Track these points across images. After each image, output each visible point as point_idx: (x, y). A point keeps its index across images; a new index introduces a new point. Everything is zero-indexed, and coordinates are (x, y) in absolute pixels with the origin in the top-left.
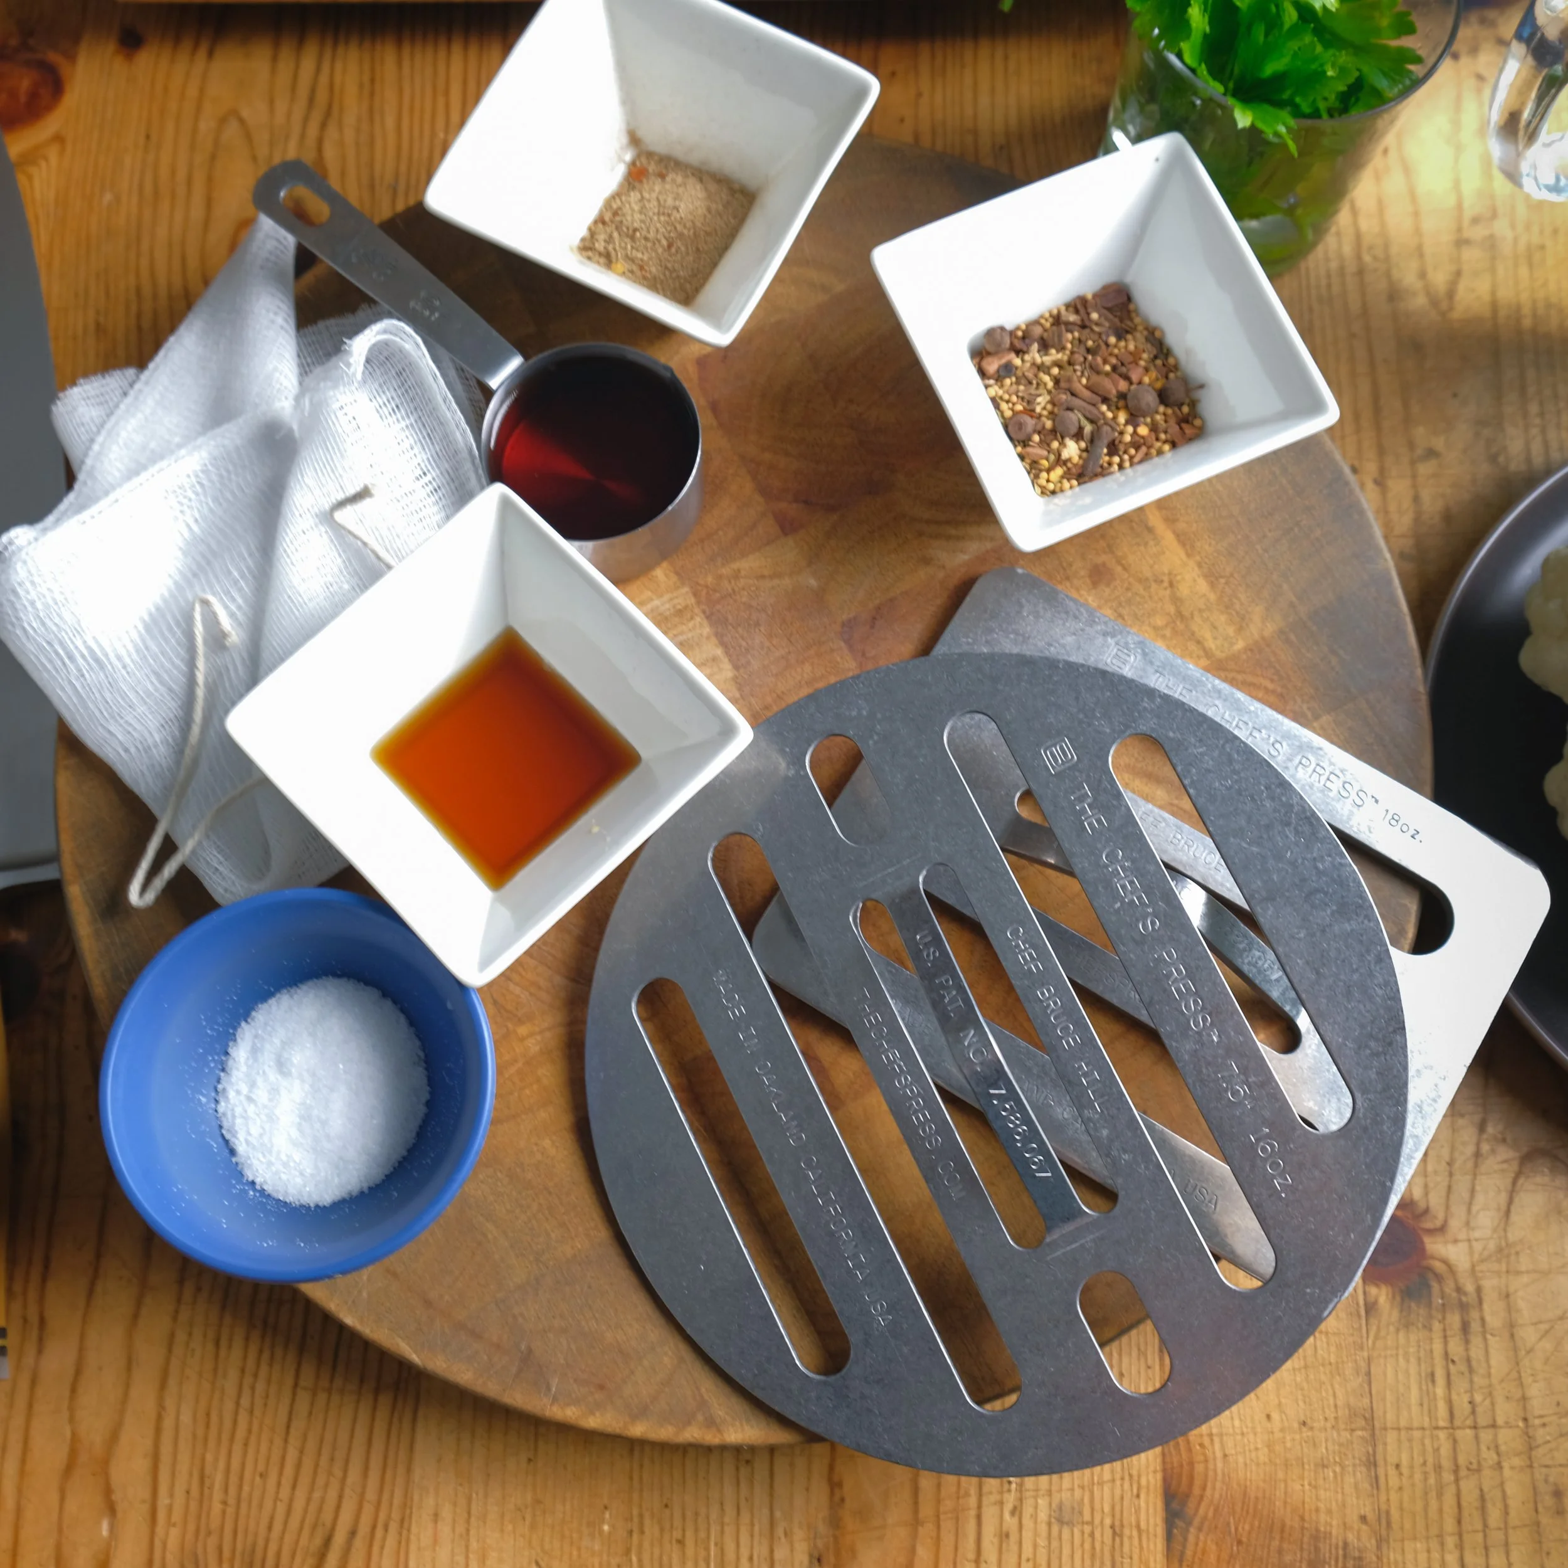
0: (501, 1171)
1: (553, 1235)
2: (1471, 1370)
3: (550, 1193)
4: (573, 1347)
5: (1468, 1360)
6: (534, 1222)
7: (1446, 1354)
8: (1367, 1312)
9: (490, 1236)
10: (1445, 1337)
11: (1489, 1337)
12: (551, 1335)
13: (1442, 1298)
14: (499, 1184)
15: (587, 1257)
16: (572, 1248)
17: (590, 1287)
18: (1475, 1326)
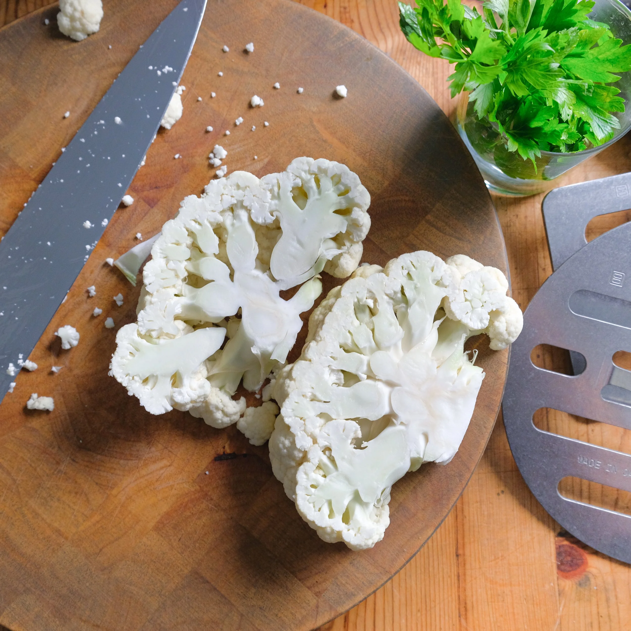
0: (128, 561)
1: (163, 581)
2: (610, 620)
3: (155, 562)
4: (191, 628)
5: (609, 616)
6: (152, 578)
7: (598, 613)
8: (559, 595)
9: (135, 592)
10: (598, 605)
11: (619, 604)
12: (179, 626)
13: (596, 586)
14: (130, 566)
15: (182, 585)
16: (174, 583)
17: (188, 598)
18: (613, 600)
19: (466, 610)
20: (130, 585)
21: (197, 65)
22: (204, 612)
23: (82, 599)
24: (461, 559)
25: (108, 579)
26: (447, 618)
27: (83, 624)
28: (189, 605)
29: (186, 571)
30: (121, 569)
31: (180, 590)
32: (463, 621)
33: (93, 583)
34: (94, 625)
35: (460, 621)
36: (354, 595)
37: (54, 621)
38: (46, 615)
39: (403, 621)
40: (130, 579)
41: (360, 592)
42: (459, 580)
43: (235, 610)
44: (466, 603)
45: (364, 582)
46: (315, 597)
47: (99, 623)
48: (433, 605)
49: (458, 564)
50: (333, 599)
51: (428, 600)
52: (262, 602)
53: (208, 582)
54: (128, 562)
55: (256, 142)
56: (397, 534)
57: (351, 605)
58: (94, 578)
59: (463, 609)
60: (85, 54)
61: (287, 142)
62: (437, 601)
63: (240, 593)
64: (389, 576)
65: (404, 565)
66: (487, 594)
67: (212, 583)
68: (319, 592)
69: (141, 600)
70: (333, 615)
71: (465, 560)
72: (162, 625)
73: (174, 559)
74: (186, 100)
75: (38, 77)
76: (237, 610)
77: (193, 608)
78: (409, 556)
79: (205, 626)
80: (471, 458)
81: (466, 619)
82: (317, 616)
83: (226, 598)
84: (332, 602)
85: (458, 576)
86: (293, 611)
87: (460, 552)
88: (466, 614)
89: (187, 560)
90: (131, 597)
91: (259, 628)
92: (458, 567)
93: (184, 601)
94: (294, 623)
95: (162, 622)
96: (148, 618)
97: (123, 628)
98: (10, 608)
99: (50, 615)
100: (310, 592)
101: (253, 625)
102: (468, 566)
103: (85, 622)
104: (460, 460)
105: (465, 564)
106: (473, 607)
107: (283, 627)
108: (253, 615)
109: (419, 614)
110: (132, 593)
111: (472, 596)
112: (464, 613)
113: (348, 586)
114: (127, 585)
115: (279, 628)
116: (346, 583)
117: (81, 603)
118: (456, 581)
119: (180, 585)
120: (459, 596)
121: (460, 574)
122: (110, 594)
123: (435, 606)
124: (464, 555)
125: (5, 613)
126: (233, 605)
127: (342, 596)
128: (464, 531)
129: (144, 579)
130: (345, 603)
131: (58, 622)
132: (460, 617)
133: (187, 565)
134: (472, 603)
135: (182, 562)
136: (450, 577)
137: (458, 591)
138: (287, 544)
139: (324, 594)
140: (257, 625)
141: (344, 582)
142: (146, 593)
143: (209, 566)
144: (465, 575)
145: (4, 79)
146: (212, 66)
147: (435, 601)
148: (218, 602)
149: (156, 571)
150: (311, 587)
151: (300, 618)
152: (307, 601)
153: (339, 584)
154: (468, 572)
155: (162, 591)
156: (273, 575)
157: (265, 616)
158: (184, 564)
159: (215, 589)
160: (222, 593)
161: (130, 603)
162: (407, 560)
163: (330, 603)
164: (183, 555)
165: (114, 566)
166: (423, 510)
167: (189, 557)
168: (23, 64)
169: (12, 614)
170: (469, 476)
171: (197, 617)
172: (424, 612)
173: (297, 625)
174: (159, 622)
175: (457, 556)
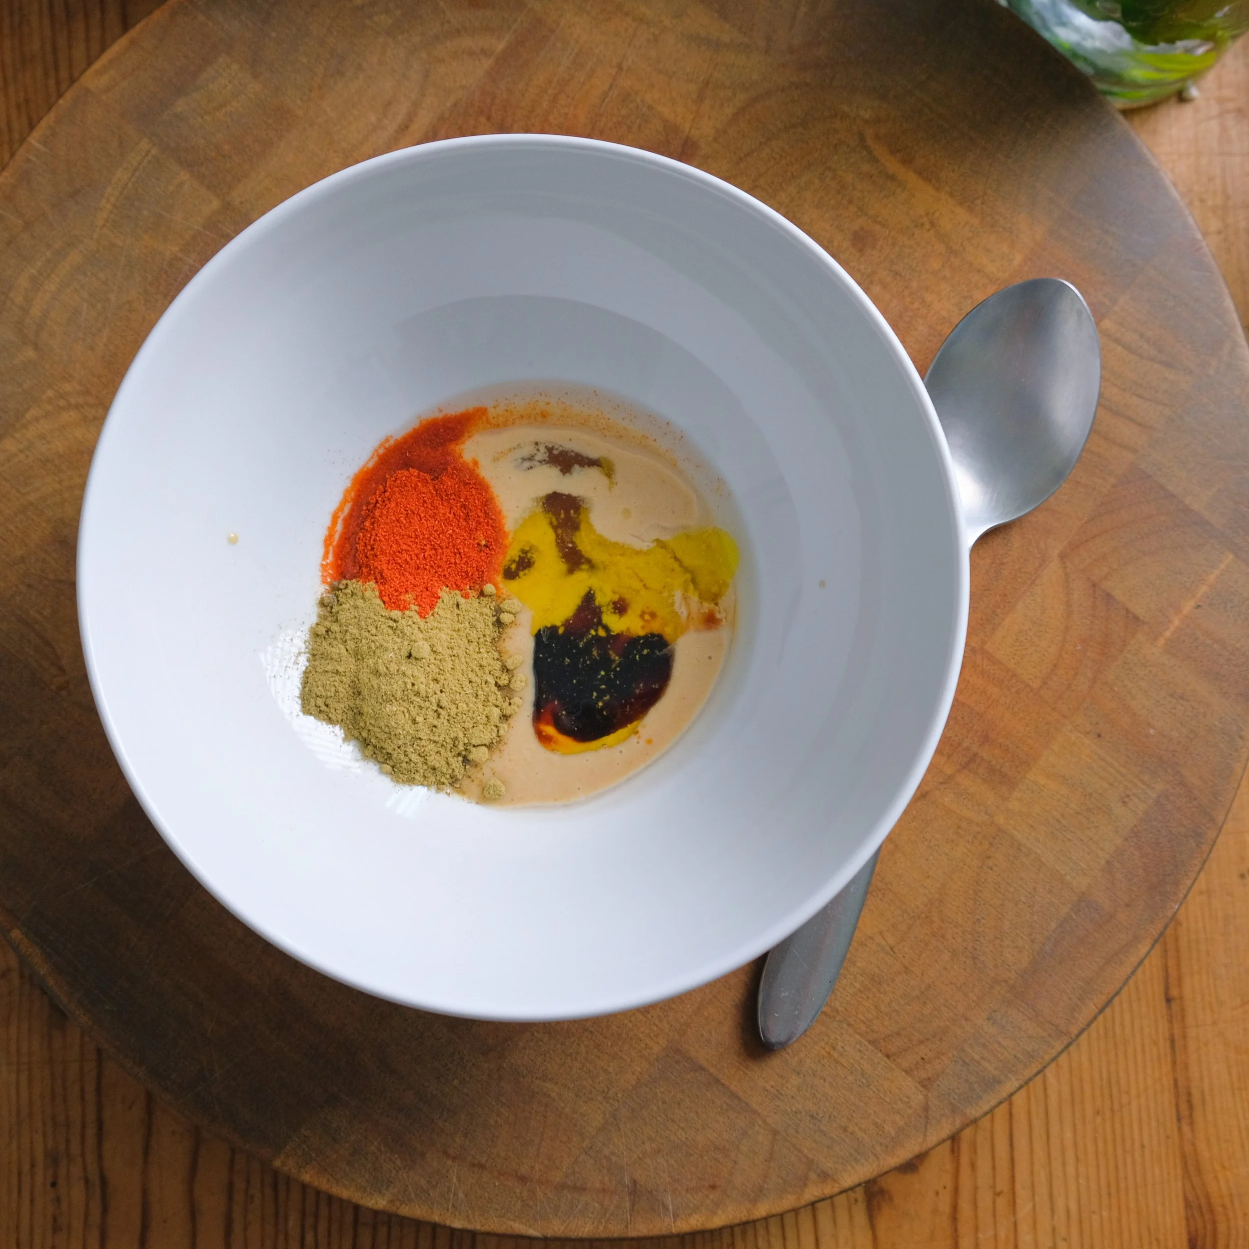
1: (610, 1070)
12: (648, 1161)
15: (649, 1076)
16: (634, 1073)
19: (1191, 1107)
20: (544, 1081)
21: (626, 30)
22: (697, 1130)
23: (445, 1114)
24: (1175, 1007)
25: (498, 1070)
26: (1154, 1124)
27: (450, 1162)
28: (666, 1116)
29: (656, 1049)
30: (524, 1048)
31: (646, 1086)
32: (1186, 1129)
33: (468, 1079)
34: (473, 1165)
35: (1180, 1129)
36: (999, 1082)
37: (390, 1160)
38: (373, 1148)
39: (1068, 1134)
40: (544, 1068)
41: (1010, 1075)
42: (1173, 1047)
43: (760, 1122)
44: (1189, 1094)
45: (1019, 1055)
46: (922, 1089)
47: (483, 1161)
48: (1125, 1100)
49: (1171, 1016)
50: (957, 1091)
51: (1115, 1090)
52: (815, 1104)
53: (702, 1069)
54: (536, 1034)
55: (754, 181)
56: (1079, 955)
57: (993, 1102)
58: (468, 1068)
59: (1184, 1106)
60: (398, 12)
61: (817, 181)
62: (1133, 1092)
63: (768, 1087)
64: (1066, 1040)
65: (1095, 1018)
66: (1230, 1074)
67: (712, 1070)
68: (929, 1079)
69: (567, 1110)
70: (958, 1124)
71: (1183, 1010)
72: (614, 1158)
73: (630, 1025)
74: (607, 100)
75: (305, 60)
76: (765, 1121)
77: (673, 1121)
78: (1104, 998)
79: (702, 1157)
80: (1216, 799)
81: (1192, 1124)
82: (926, 1126)
83: (739, 1099)
84: (956, 1097)
85: (1172, 1041)
86: (877, 1120)
87: (1174, 992)
88: (1191, 1116)
89: (657, 1026)
90: (547, 1105)
91: (810, 1156)
92: (1170, 1022)
93: (655, 1109)
94: (881, 1144)
95: (612, 1153)
96: (584, 1145)
97: (532, 1168)
98: (299, 1138)
99: (383, 1149)
100: (910, 1079)
101: (799, 1151)
102: (1190, 1020)
103: (454, 1159)
104: (1195, 803)
105: (1183, 1018)
106: (1204, 1101)
107: (859, 1153)
108: (797, 1132)
109: (1099, 1120)
110: (549, 1096)
111: (1202, 1079)
112: (1187, 1113)
113: (986, 1064)
114: (537, 1082)
115: (851, 1155)
116: (982, 1058)
117: (445, 1121)
118: (1169, 1051)
119: (646, 1077)
120: (1176, 1081)
121: (1176, 1037)
122: (504, 1101)
123: (1129, 1104)
124: (1181, 998)
125: (288, 1147)
126: (755, 1112)
127: (975, 1086)
128: (1178, 951)
129: (571, 1067)
130: (980, 1098)
131: (398, 1162)
132: (1179, 1120)
133: (657, 1036)
134: (1203, 1092)
135: (647, 1031)
136: (1155, 1043)
137: (1174, 1070)
138: (857, 985)
139: (939, 1083)
140: (806, 1151)
141: (977, 1057)
142: (577, 1095)
143: (702, 1035)
144: (1184, 1037)
145: (235, 67)
146: (657, 32)
147: (1128, 1093)
148: (725, 1107)
149: (596, 1051)
150: (912, 1070)
151: (893, 1133)
152: (905, 1099)
153: (967, 1060)
154: (1192, 1033)
155: (609, 1089)
156: (834, 1048)
157: (822, 1131)
158: (652, 1035)
159: (717, 1081)
160: (733, 1088)
161: (545, 1116)
162: (1100, 1006)
163: (953, 1101)
164: (649, 1016)
165: (509, 1042)
166: (1127, 905)
167: (661, 1021)
168: (274, 34)
169: (304, 1149)
170: (1215, 834)
171: (684, 1139)
172: (1108, 1114)
173: (887, 1147)
174: (606, 1152)
175: (1169, 1000)
